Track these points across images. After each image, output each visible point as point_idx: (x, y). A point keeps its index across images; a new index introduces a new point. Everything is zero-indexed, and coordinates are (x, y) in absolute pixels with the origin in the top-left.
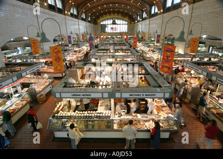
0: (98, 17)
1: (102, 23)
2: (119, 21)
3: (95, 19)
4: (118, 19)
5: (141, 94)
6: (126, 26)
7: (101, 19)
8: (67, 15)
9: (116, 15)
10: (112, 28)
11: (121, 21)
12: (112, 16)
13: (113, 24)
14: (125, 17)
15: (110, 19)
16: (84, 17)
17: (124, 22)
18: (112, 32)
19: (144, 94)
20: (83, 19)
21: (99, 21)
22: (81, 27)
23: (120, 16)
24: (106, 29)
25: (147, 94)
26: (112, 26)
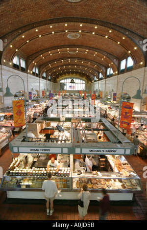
0: (58, 77)
1: (61, 82)
2: (77, 80)
3: (54, 78)
4: (76, 78)
5: (101, 150)
6: (84, 85)
7: (60, 78)
8: (30, 73)
9: (74, 75)
10: (71, 87)
11: (79, 80)
12: (71, 75)
13: (71, 82)
14: (82, 77)
15: (69, 78)
16: (45, 76)
17: (82, 81)
18: (70, 90)
19: (105, 150)
20: (43, 78)
21: (58, 80)
22: (41, 85)
23: (78, 76)
24: (65, 87)
25: (108, 150)
26: (70, 84)
